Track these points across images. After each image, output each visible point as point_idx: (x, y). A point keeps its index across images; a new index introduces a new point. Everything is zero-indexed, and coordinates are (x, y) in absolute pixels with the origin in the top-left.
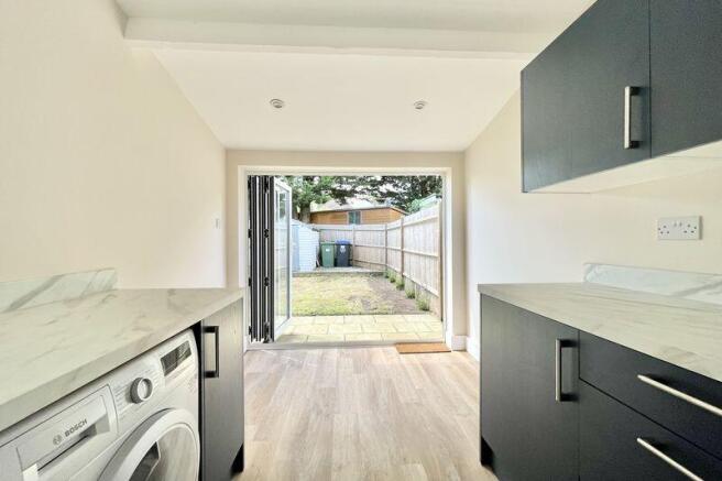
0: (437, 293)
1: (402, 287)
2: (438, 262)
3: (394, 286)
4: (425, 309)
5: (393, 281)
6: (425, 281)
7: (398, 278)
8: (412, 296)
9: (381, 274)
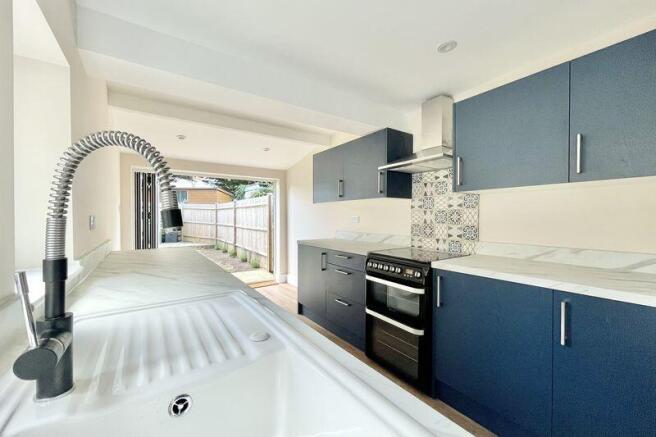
0: (266, 254)
1: (235, 255)
2: (267, 235)
3: (227, 256)
4: (257, 267)
5: (225, 252)
6: (256, 247)
7: (231, 249)
8: (245, 261)
9: (212, 247)
